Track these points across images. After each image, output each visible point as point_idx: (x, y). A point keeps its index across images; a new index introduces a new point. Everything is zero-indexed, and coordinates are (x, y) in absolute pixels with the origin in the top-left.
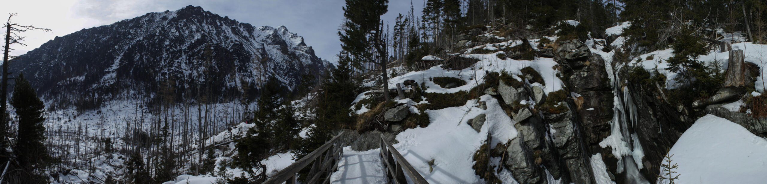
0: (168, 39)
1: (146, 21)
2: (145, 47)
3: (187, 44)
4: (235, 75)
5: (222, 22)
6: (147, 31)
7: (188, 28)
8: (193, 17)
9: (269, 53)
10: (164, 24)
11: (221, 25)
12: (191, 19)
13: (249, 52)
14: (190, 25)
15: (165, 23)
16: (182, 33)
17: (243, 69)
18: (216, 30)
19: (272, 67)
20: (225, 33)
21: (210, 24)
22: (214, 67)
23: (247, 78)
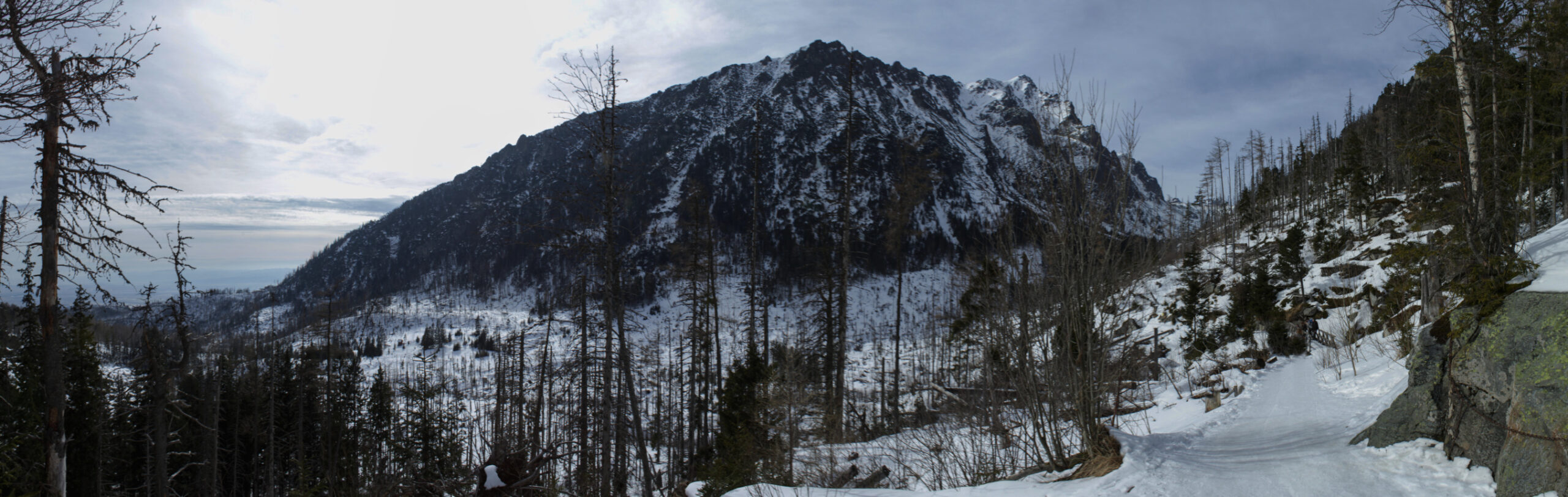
0: (780, 129)
1: (725, 87)
2: (733, 150)
3: (825, 140)
4: (934, 204)
5: (890, 78)
6: (730, 113)
7: (820, 100)
8: (827, 71)
9: (998, 147)
10: (764, 92)
11: (889, 85)
12: (824, 77)
13: (957, 149)
14: (822, 91)
15: (768, 89)
16: (809, 113)
17: (949, 190)
18: (880, 100)
19: (1012, 181)
20: (901, 106)
21: (866, 84)
22: (890, 189)
23: (962, 210)
